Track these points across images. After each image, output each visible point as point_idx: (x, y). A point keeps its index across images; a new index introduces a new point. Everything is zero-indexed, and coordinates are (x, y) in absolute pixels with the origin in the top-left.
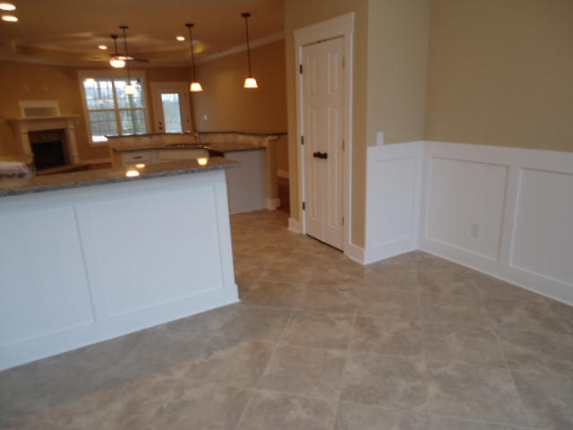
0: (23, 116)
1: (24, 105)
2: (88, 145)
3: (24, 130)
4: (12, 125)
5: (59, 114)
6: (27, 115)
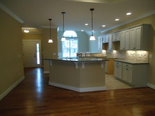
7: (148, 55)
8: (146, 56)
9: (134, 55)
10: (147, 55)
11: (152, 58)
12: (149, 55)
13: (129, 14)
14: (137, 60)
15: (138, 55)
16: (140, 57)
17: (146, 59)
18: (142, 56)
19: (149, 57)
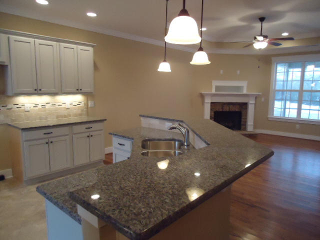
0: (214, 91)
1: (215, 83)
2: (268, 118)
3: (208, 101)
4: (202, 96)
5: (245, 92)
6: (216, 91)
7: (86, 102)
8: (82, 105)
9: (48, 106)
10: (83, 103)
11: (93, 106)
14: (58, 117)
15: (60, 104)
16: (68, 109)
17: (82, 111)
18: (72, 106)
19: (87, 106)
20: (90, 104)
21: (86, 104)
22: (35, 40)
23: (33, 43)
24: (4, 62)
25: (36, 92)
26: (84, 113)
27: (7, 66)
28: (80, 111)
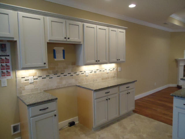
3: (182, 64)
8: (115, 70)
9: (98, 72)
10: (115, 68)
11: (120, 71)
12: (117, 68)
13: (132, 6)
15: (104, 70)
17: (115, 74)
18: (110, 71)
19: (118, 71)
20: (119, 69)
21: (117, 70)
22: (97, 26)
23: (95, 28)
24: (80, 42)
25: (96, 62)
26: (116, 75)
27: (81, 44)
28: (114, 74)
